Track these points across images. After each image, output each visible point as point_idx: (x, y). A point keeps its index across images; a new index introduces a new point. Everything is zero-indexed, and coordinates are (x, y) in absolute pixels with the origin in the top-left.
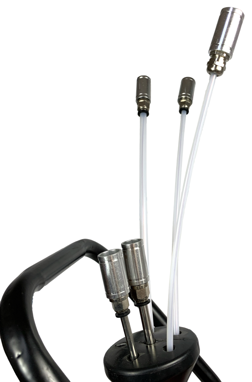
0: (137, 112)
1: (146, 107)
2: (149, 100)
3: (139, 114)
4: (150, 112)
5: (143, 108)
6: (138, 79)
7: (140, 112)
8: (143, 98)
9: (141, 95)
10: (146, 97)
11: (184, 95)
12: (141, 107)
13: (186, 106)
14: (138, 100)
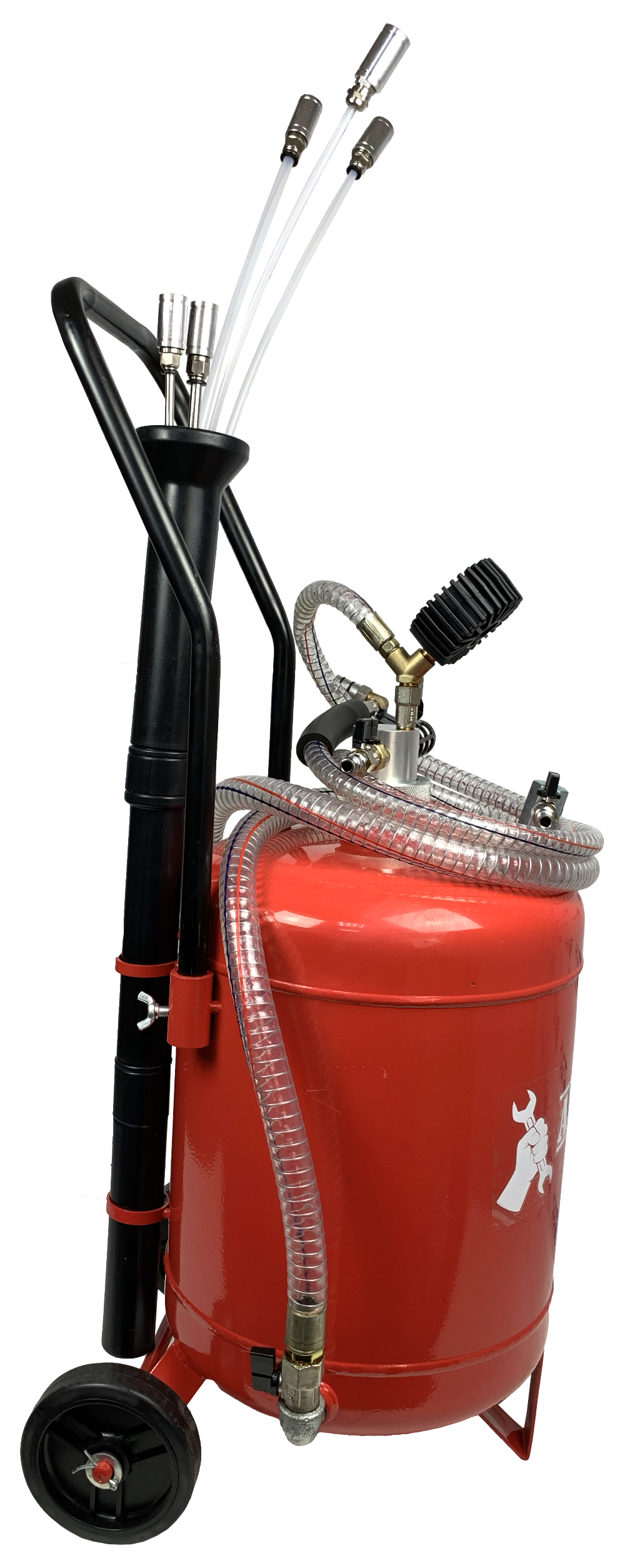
0: (282, 152)
1: (296, 150)
2: (306, 140)
3: (282, 158)
4: (300, 161)
5: (292, 150)
6: (302, 98)
7: (285, 154)
8: (297, 134)
9: (296, 127)
10: (302, 133)
11: (364, 145)
12: (289, 147)
13: (360, 165)
14: (289, 133)
